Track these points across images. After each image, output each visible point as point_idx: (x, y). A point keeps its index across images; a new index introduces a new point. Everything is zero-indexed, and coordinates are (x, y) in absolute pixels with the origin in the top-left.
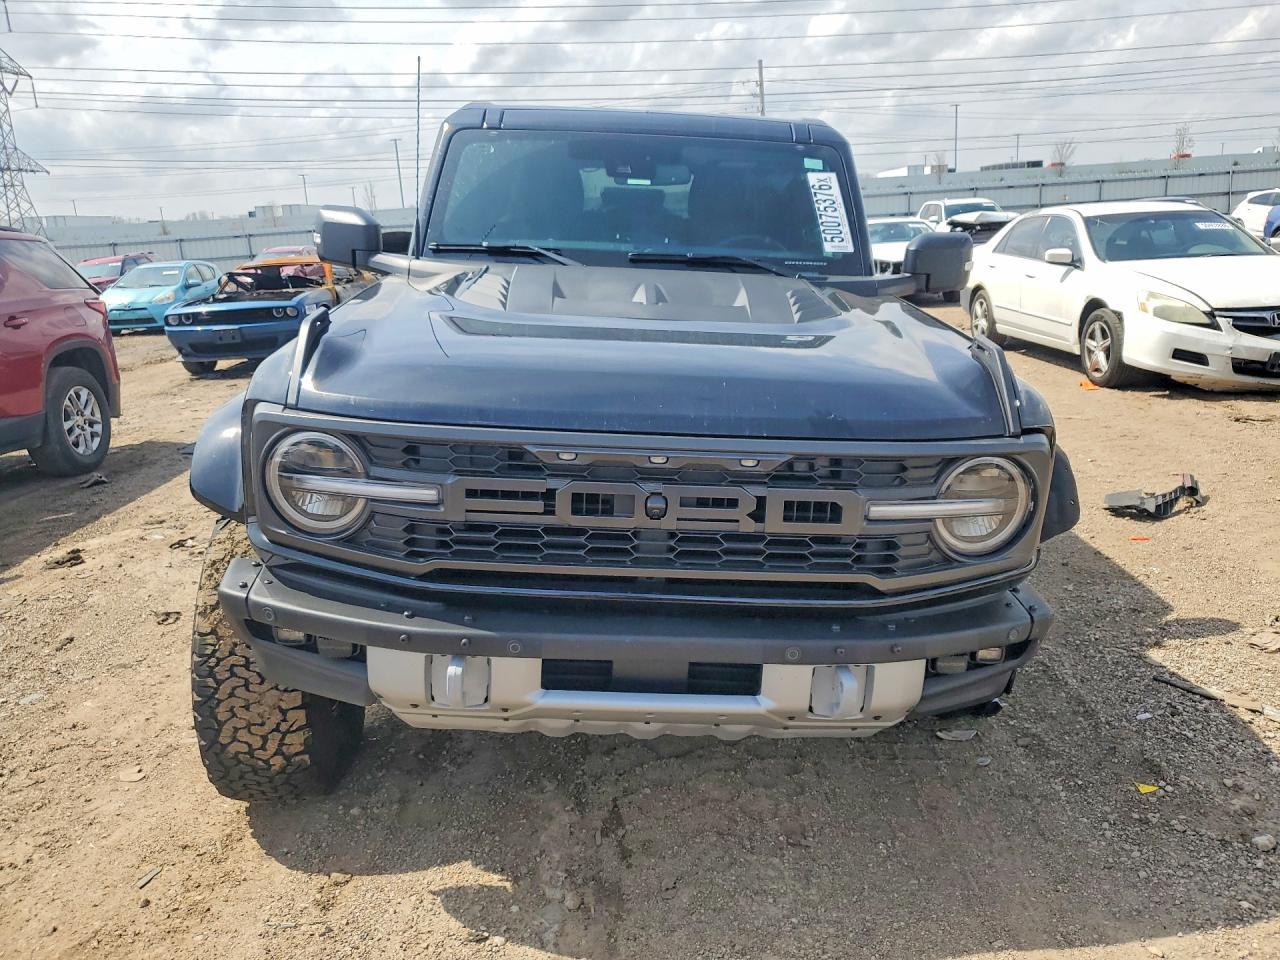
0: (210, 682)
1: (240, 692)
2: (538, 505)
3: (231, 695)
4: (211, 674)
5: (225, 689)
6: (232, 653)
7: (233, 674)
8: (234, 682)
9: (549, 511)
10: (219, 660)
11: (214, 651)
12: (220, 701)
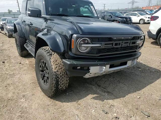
0: (58, 79)
1: (62, 79)
2: (111, 45)
3: (61, 80)
4: (58, 77)
5: (60, 79)
6: (61, 74)
7: (61, 77)
8: (61, 78)
9: (112, 46)
10: (59, 75)
11: (58, 74)
12: (59, 81)
